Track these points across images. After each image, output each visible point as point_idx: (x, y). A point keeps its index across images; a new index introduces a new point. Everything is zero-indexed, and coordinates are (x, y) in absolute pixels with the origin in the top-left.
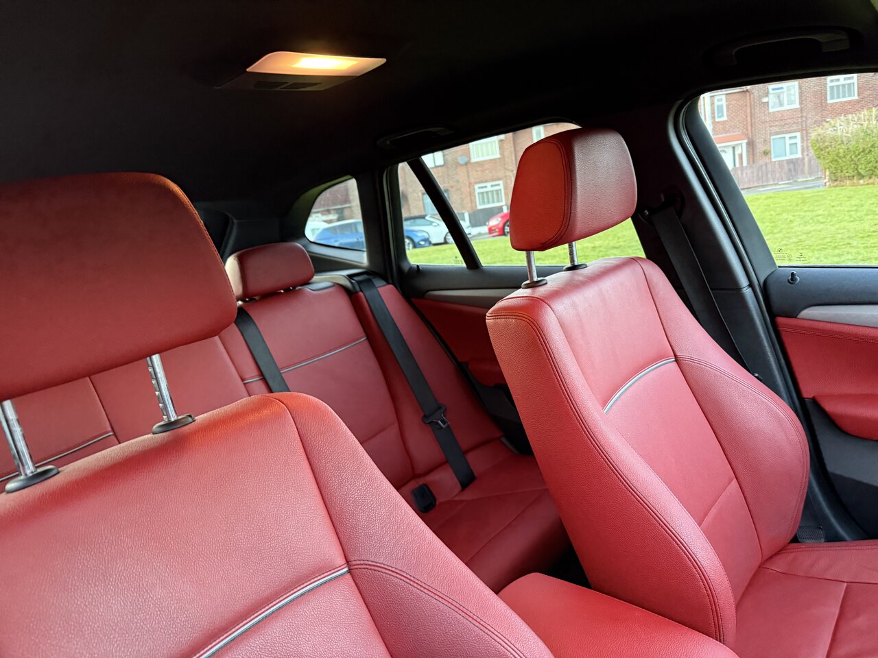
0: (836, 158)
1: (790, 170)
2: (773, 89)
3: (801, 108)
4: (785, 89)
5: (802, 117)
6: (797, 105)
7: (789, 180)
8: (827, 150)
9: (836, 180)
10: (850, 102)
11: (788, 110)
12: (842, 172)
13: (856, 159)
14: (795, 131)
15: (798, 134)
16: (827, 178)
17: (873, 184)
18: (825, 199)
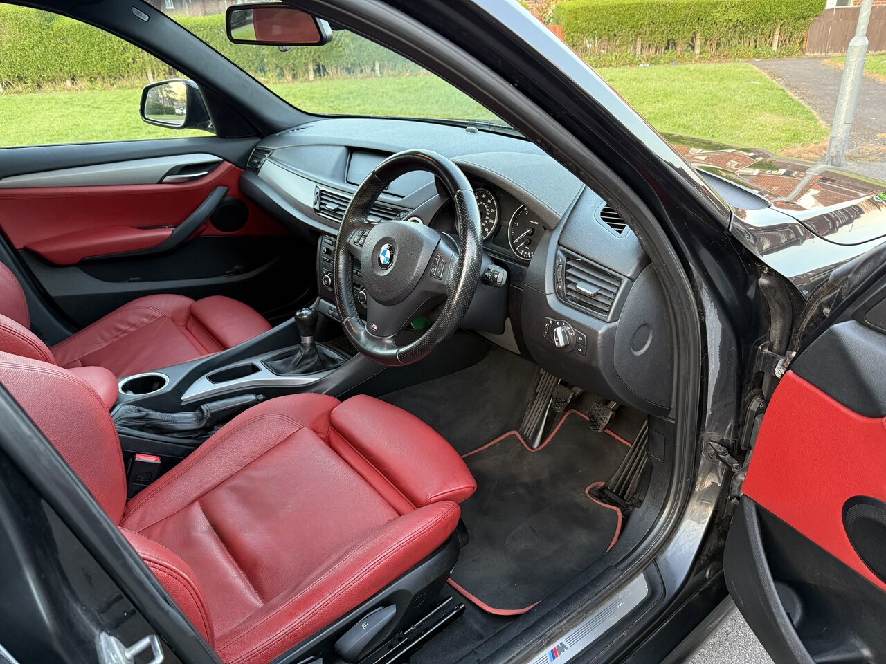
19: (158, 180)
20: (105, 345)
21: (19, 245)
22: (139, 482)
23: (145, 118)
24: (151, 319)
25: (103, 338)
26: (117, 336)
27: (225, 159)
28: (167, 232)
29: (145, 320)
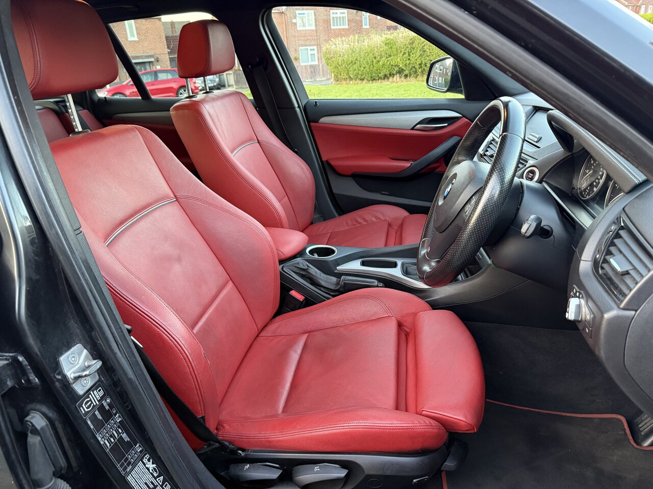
0: (337, 66)
1: (312, 72)
2: (299, 14)
3: (316, 30)
4: (306, 15)
5: (317, 35)
6: (313, 28)
7: (311, 79)
8: (332, 60)
9: (338, 81)
10: (344, 29)
11: (309, 30)
12: (341, 75)
13: (348, 67)
14: (313, 45)
15: (315, 47)
16: (333, 78)
17: (357, 84)
18: (332, 92)
19: (411, 127)
20: (347, 228)
21: (324, 159)
22: (289, 308)
23: (428, 85)
24: (377, 219)
25: (347, 224)
26: (354, 225)
27: (464, 116)
28: (407, 164)
29: (374, 219)
